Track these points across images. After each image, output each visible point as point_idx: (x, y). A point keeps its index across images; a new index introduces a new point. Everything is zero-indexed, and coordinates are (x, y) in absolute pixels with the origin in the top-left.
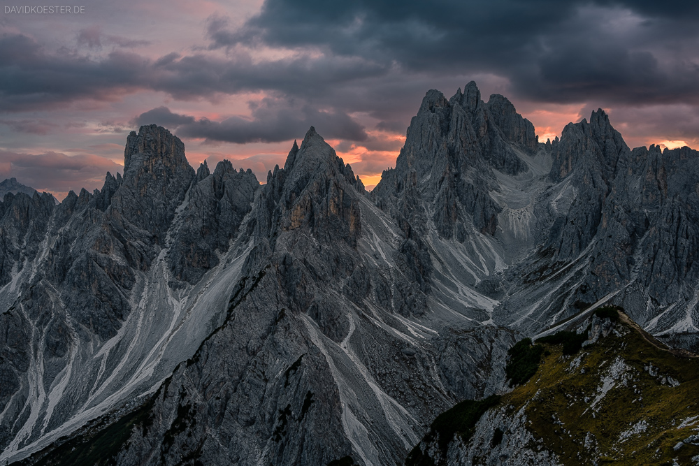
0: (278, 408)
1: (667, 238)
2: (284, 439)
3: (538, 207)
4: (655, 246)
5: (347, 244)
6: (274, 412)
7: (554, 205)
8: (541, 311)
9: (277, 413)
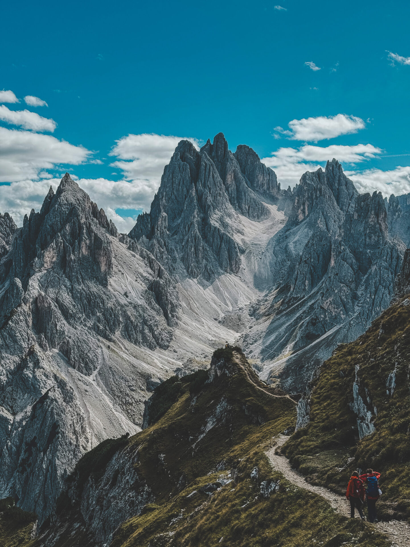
0: (24, 441)
1: (386, 275)
2: (29, 470)
3: (277, 248)
4: (375, 283)
5: (98, 283)
6: (21, 444)
7: (291, 246)
8: (277, 342)
9: (24, 446)
